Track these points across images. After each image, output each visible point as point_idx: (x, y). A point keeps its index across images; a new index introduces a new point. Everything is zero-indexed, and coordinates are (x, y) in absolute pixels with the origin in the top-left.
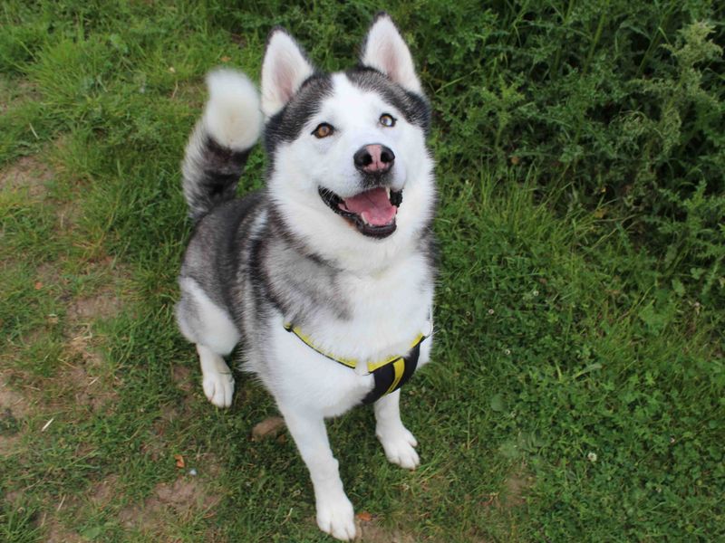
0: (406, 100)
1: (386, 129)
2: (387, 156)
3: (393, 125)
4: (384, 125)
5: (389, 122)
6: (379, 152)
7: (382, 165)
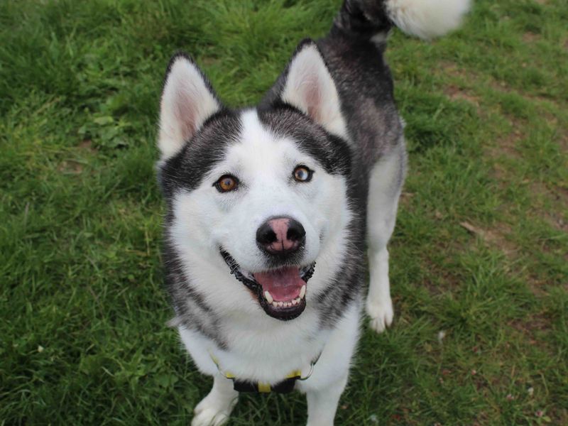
0: (327, 146)
1: (301, 185)
2: (296, 232)
3: (309, 179)
4: (299, 180)
5: (305, 176)
6: (285, 229)
7: (289, 244)
